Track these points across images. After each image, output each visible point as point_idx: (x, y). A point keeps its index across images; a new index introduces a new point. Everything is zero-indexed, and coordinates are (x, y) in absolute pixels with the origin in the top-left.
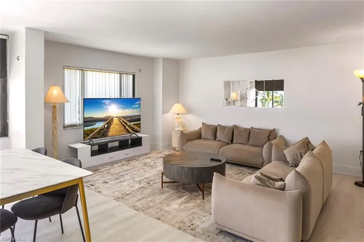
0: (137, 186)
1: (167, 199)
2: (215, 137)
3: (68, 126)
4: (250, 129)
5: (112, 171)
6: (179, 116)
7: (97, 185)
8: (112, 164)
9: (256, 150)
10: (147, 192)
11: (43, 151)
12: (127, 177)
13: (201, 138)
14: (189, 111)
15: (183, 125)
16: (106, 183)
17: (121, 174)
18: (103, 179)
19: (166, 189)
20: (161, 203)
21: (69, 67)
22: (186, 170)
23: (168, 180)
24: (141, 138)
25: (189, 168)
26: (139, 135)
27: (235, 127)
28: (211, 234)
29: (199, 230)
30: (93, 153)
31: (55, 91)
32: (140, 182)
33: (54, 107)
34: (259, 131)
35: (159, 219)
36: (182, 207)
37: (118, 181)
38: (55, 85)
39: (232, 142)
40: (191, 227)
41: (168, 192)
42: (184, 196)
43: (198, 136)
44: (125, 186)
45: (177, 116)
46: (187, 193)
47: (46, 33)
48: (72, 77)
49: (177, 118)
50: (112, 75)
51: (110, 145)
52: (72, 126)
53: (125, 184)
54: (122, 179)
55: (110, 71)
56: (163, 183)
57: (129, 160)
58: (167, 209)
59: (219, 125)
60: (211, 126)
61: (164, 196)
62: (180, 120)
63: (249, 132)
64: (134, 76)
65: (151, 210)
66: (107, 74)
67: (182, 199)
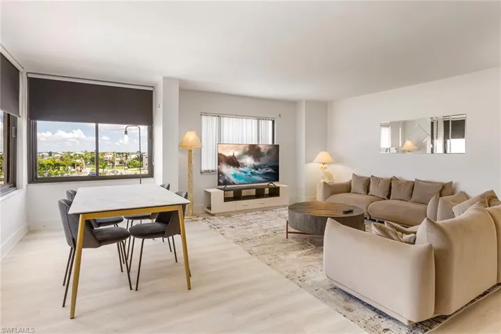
0: (261, 234)
1: (287, 248)
2: (368, 192)
3: (205, 171)
4: (414, 182)
5: (243, 218)
6: (325, 166)
7: (224, 228)
8: (245, 212)
9: (420, 207)
10: (268, 240)
11: (184, 194)
12: (255, 225)
13: (349, 192)
14: (337, 160)
15: (330, 176)
16: (232, 227)
17: (251, 221)
18: (231, 225)
19: (290, 240)
20: (278, 251)
21: (206, 114)
22: (309, 218)
23: (293, 230)
24: (279, 188)
25: (313, 217)
26: (277, 184)
27: (394, 179)
28: (321, 289)
29: (308, 282)
30: (226, 199)
31: (191, 137)
32: (266, 230)
33: (190, 151)
34: (428, 184)
35: (269, 265)
36: (300, 258)
37: (245, 227)
38: (191, 130)
39: (389, 197)
40: (301, 278)
41: (291, 242)
42: (307, 248)
43: (347, 189)
44: (249, 233)
45: (322, 165)
46: (312, 246)
47: (181, 81)
48: (209, 124)
49: (322, 168)
50: (249, 121)
51: (244, 193)
52: (208, 172)
53: (250, 230)
54: (249, 226)
55: (247, 117)
56: (287, 232)
57: (264, 210)
58: (283, 257)
59: (372, 176)
60: (362, 177)
61: (284, 246)
62: (326, 170)
63: (412, 186)
64: (273, 122)
65: (265, 256)
66: (245, 120)
67: (304, 251)
